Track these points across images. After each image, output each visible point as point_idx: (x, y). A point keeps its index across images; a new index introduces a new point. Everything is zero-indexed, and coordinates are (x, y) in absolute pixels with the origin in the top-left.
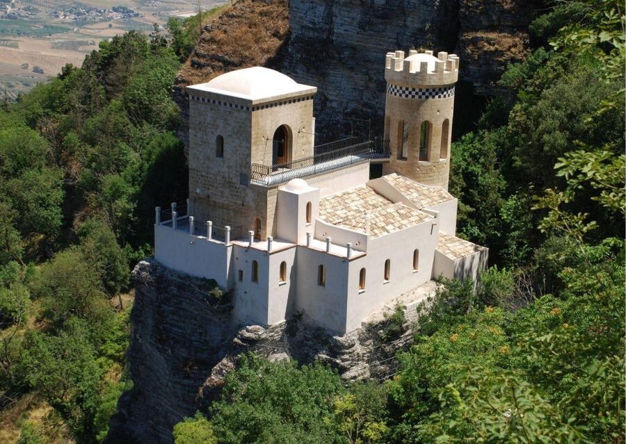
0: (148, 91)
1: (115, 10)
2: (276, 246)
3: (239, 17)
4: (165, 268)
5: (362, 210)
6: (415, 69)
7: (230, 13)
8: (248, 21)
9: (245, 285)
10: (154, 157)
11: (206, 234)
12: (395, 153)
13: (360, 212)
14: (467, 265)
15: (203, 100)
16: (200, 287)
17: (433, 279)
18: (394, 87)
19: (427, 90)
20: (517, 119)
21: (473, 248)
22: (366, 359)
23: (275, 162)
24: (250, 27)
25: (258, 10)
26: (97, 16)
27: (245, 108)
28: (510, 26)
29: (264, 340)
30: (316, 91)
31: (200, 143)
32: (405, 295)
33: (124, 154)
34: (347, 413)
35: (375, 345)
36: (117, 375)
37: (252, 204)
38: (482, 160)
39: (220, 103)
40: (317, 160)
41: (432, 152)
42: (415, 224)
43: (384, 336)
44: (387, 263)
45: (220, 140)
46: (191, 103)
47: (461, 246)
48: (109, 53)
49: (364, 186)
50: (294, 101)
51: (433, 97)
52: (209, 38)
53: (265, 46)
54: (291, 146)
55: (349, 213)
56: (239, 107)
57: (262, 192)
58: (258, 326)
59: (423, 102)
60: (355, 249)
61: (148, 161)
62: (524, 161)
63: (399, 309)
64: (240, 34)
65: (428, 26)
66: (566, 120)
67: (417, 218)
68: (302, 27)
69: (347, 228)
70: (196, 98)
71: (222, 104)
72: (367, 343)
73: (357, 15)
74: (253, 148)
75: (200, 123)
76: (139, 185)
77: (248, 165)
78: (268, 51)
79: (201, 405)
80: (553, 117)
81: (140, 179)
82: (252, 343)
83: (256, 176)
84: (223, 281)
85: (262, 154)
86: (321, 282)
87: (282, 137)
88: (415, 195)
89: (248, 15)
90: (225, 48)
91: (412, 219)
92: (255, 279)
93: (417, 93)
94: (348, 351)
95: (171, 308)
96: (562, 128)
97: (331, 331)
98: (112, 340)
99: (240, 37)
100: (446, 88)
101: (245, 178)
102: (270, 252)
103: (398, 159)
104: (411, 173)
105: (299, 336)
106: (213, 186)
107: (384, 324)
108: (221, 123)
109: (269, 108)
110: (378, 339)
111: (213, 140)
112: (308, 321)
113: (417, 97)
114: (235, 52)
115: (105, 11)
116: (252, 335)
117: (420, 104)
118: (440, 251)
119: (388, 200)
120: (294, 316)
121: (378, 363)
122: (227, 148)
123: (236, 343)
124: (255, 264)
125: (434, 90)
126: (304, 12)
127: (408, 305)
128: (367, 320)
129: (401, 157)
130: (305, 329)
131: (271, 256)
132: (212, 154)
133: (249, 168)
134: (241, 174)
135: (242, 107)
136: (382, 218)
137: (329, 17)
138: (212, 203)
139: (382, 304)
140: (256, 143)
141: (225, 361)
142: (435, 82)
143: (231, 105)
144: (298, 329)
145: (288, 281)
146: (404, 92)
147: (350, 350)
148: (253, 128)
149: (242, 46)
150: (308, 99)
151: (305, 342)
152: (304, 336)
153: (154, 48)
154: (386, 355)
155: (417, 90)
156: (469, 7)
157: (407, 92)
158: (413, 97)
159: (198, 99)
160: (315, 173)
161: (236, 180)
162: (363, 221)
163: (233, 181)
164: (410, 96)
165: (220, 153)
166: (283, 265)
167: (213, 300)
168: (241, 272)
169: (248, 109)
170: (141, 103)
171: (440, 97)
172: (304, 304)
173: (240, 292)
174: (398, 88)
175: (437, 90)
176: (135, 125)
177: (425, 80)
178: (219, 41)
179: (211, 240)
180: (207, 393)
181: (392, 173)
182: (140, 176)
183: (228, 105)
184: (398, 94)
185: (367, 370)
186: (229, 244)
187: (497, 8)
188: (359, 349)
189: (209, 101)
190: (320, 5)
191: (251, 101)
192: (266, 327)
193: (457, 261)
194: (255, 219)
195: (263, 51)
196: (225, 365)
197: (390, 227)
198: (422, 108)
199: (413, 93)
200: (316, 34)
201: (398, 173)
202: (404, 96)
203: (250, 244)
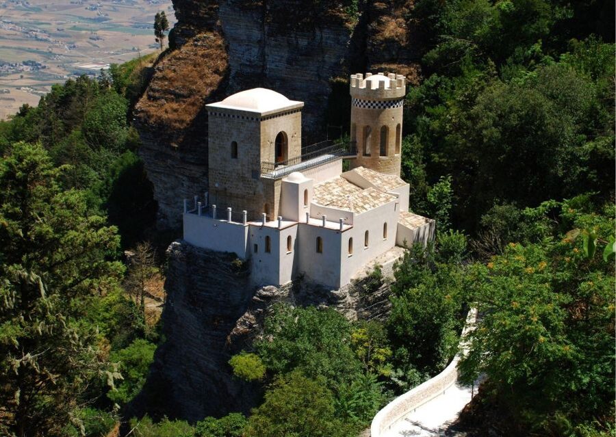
0: (103, 122)
1: (25, 64)
2: (284, 224)
3: (185, 59)
4: (192, 247)
5: (342, 194)
6: (375, 86)
7: (178, 56)
8: (193, 62)
9: (261, 256)
10: (118, 173)
11: (227, 218)
12: (361, 151)
13: (341, 196)
14: (421, 235)
15: (220, 115)
16: (223, 259)
17: (397, 245)
18: (358, 101)
19: (385, 102)
20: (453, 121)
21: (424, 220)
22: (354, 306)
23: (276, 160)
24: (195, 67)
25: (200, 53)
26: (10, 69)
27: (255, 119)
28: (406, 59)
29: (277, 297)
30: (303, 105)
31: (217, 148)
32: (379, 258)
33: (86, 174)
34: (361, 342)
35: (360, 296)
36: (105, 347)
37: (262, 193)
38: (413, 157)
39: (234, 116)
40: (304, 159)
41: (389, 149)
42: (383, 203)
43: (367, 289)
44: (367, 233)
45: (235, 145)
46: (209, 118)
47: (415, 220)
48: (65, 93)
49: (339, 177)
50: (289, 113)
51: (389, 107)
52: (161, 76)
53: (208, 81)
54: (287, 148)
55: (333, 198)
56: (250, 119)
57: (270, 184)
58: (272, 286)
59: (382, 111)
60: (344, 224)
61: (112, 176)
62: (440, 157)
63: (377, 268)
64: (187, 73)
65: (342, 60)
66: (497, 118)
67: (384, 199)
68: (241, 65)
69: (336, 208)
70: (213, 114)
71: (236, 117)
72: (355, 294)
73: (285, 54)
74: (262, 150)
75: (217, 133)
76: (106, 196)
77: (258, 162)
78: (211, 85)
79: (230, 349)
80: (488, 117)
81: (106, 192)
82: (268, 299)
83: (265, 171)
84: (242, 253)
85: (267, 154)
86: (319, 250)
87: (281, 140)
88: (379, 182)
89: (193, 57)
90: (176, 84)
91: (381, 199)
92: (268, 250)
93: (377, 105)
94: (342, 301)
95: (200, 277)
96: (495, 125)
97: (328, 287)
98: (98, 320)
99: (188, 75)
100: (398, 100)
101: (256, 172)
102: (280, 228)
103: (363, 155)
104: (374, 165)
105: (303, 292)
106: (229, 181)
107: (366, 280)
108: (235, 132)
109: (272, 119)
110: (362, 291)
111: (228, 146)
112: (309, 280)
113: (377, 107)
114: (184, 87)
115: (16, 64)
116: (268, 293)
117: (379, 113)
118: (402, 223)
119: (358, 187)
120: (298, 277)
121: (363, 310)
122: (240, 151)
123: (255, 300)
124: (268, 238)
125: (390, 102)
126: (241, 53)
127: (383, 265)
128: (354, 277)
129: (365, 154)
130: (307, 287)
131: (281, 232)
132: (228, 156)
133: (259, 165)
134: (252, 171)
135: (253, 119)
136: (360, 200)
137: (263, 56)
138: (228, 194)
139: (364, 265)
140: (263, 146)
141: (247, 314)
142: (390, 96)
143: (243, 118)
144: (301, 287)
145: (292, 250)
146: (367, 104)
147: (344, 301)
148: (261, 134)
149: (190, 81)
150: (298, 111)
151: (308, 296)
152: (307, 293)
153: (101, 88)
154: (368, 303)
155: (377, 102)
156: (375, 45)
157: (369, 104)
158: (374, 107)
159: (216, 114)
160: (306, 168)
161: (248, 175)
162: (347, 202)
163: (246, 176)
164: (372, 107)
165: (235, 154)
166: (289, 238)
167: (235, 268)
168: (256, 246)
169: (257, 119)
170: (97, 132)
171: (394, 107)
172: (305, 268)
173: (255, 261)
174: (362, 101)
175: (392, 102)
176: (94, 150)
177: (383, 94)
178: (170, 78)
179: (231, 222)
180: (234, 339)
181: (359, 166)
182: (106, 189)
183: (241, 118)
184: (362, 106)
185: (355, 315)
186: (246, 224)
187: (396, 46)
188: (349, 299)
189: (224, 115)
190: (254, 47)
191: (260, 114)
192: (278, 286)
193: (415, 230)
194: (264, 204)
195: (207, 85)
196: (247, 318)
197: (366, 206)
198: (381, 116)
199: (374, 105)
200: (252, 70)
201: (364, 167)
202: (367, 107)
203: (263, 223)
